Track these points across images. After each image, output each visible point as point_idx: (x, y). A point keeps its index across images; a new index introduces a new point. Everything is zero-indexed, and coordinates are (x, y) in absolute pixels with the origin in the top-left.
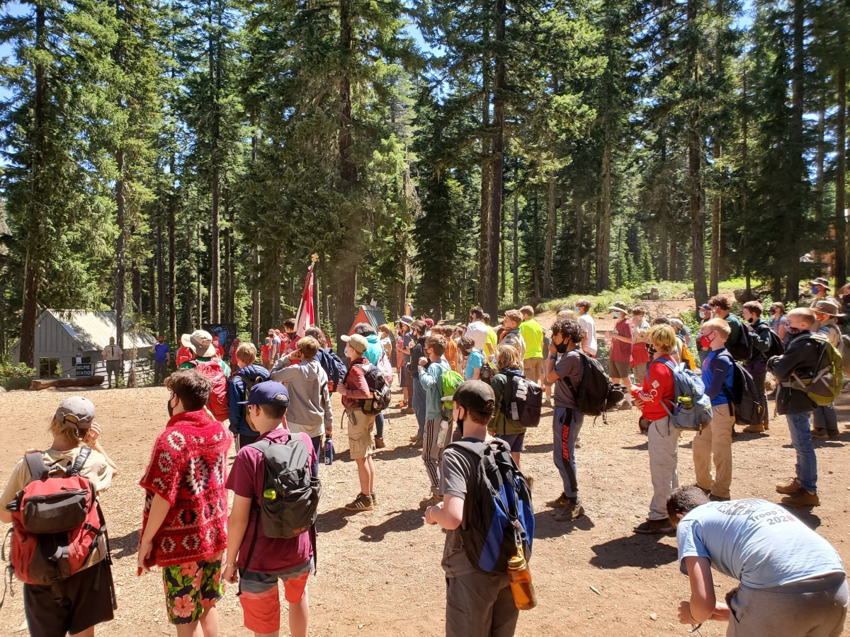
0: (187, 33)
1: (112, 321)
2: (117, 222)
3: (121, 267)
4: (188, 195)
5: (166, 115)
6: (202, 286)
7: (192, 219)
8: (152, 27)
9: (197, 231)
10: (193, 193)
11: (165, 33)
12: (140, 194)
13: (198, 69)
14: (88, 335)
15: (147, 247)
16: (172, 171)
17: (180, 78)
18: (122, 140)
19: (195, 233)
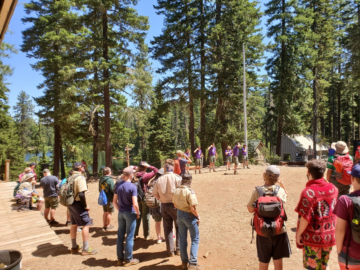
0: (346, 8)
1: (311, 139)
2: (313, 98)
3: (315, 116)
4: (347, 81)
5: (336, 47)
6: (355, 123)
7: (349, 92)
8: (329, 11)
9: (352, 97)
10: (350, 80)
11: (336, 11)
12: (323, 84)
13: (353, 23)
14: (301, 145)
15: (326, 107)
16: (339, 72)
17: (344, 29)
18: (315, 63)
19: (351, 98)
